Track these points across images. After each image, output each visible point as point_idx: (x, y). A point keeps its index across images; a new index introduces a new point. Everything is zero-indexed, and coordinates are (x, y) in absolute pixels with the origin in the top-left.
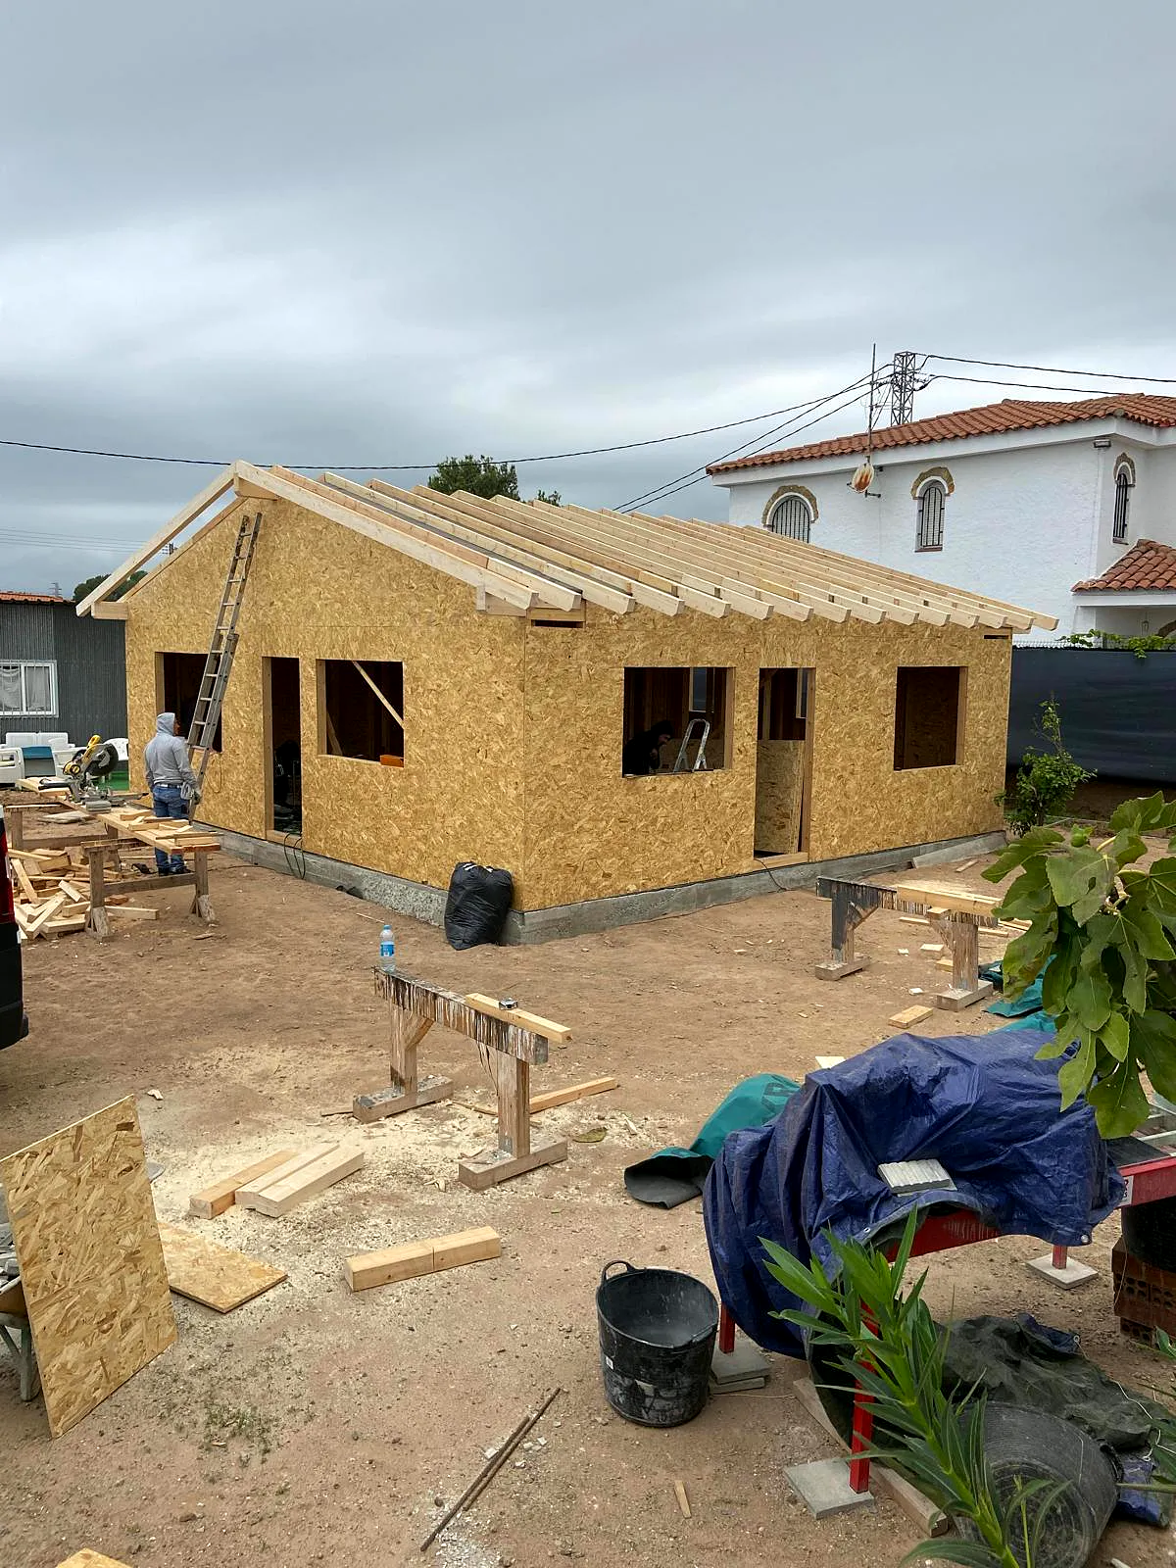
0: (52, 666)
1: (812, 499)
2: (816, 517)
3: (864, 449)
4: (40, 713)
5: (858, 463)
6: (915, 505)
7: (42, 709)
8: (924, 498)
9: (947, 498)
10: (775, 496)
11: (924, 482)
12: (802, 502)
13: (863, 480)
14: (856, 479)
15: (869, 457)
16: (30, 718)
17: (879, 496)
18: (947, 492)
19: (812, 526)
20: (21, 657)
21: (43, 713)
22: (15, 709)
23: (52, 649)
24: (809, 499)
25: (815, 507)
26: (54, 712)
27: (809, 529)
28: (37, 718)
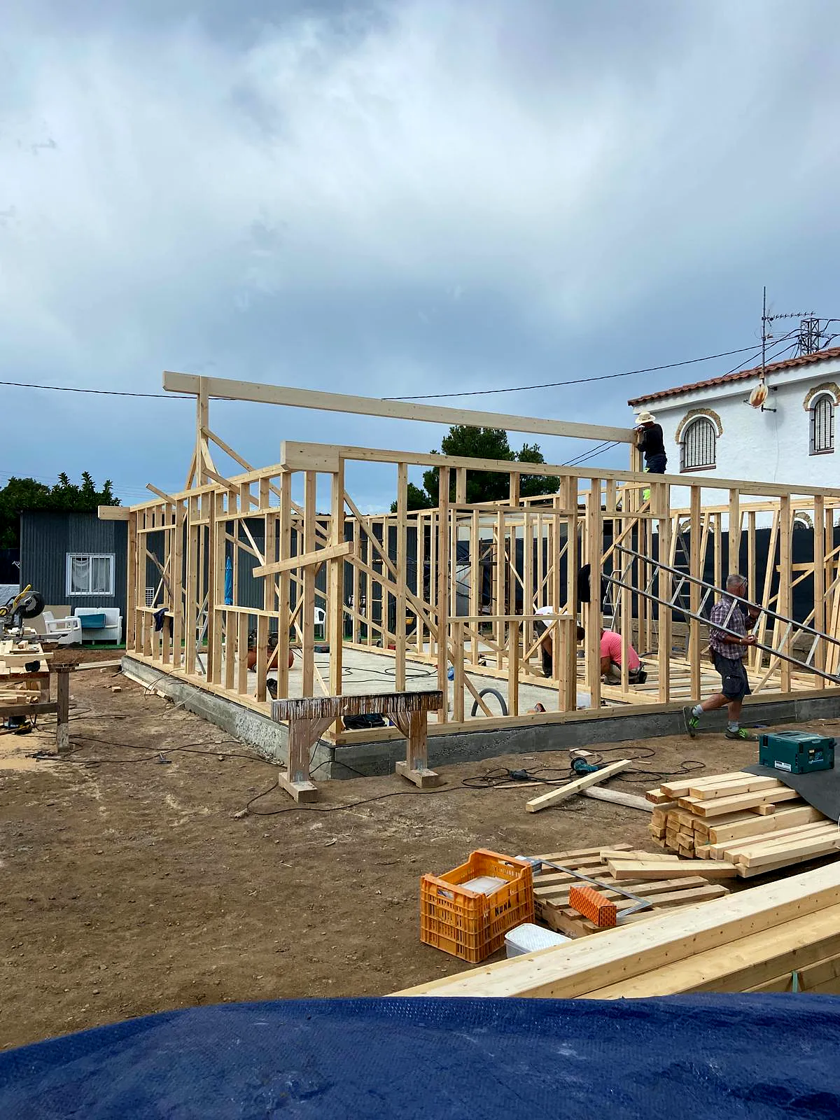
0: (112, 558)
1: (717, 418)
2: (721, 433)
3: (760, 373)
4: (101, 593)
5: (753, 386)
6: (807, 417)
7: (103, 590)
8: (815, 410)
9: (836, 407)
10: (686, 419)
11: (814, 396)
12: (708, 421)
13: (759, 398)
14: (752, 398)
15: (763, 379)
16: (94, 597)
17: (775, 411)
18: (836, 402)
19: (717, 440)
20: (89, 551)
21: (103, 593)
22: (83, 590)
23: (112, 544)
24: (714, 419)
25: (719, 425)
26: (111, 592)
27: (715, 443)
28: (99, 597)
